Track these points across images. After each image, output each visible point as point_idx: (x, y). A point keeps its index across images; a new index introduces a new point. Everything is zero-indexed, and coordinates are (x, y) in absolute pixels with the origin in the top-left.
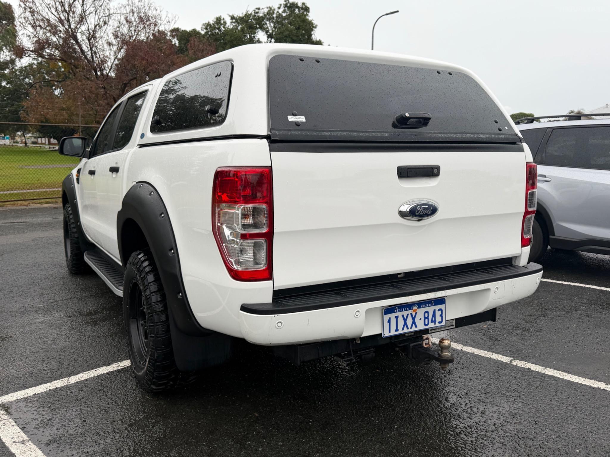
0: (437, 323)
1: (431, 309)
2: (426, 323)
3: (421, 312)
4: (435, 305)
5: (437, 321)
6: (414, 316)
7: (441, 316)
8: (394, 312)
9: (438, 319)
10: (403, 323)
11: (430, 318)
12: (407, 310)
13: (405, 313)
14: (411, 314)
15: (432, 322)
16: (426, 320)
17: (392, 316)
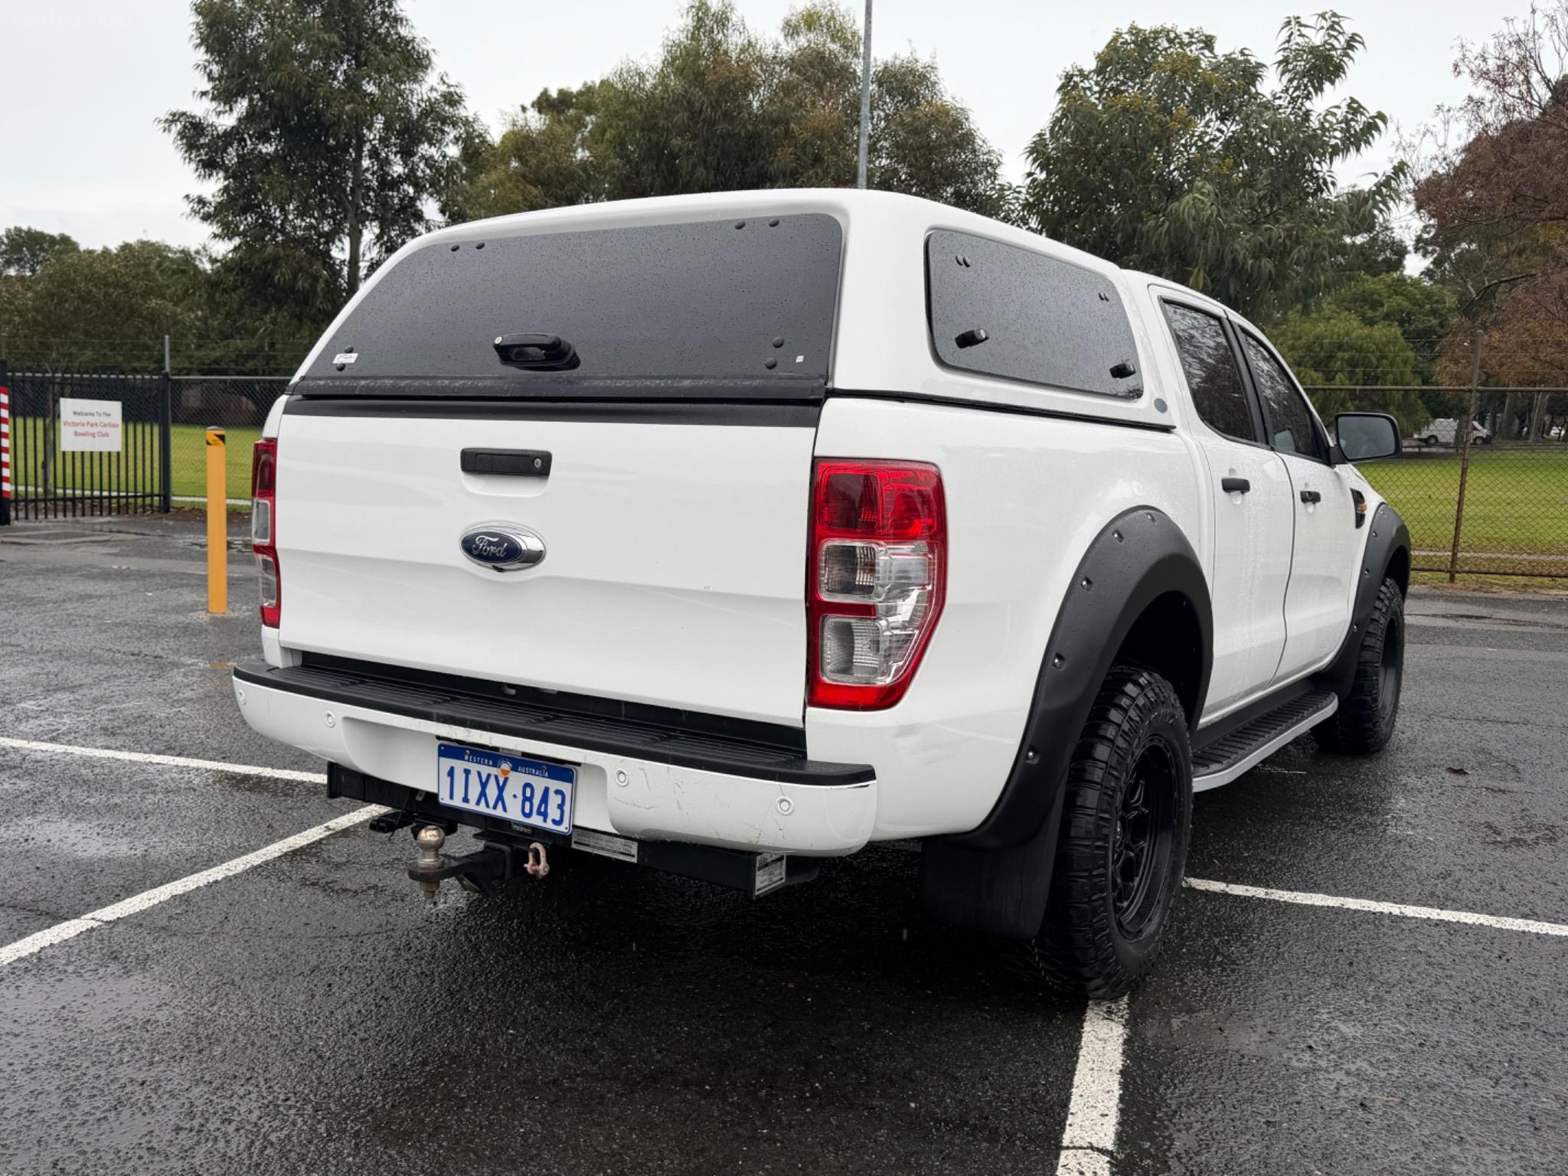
0: (549, 820)
1: (540, 783)
2: (527, 811)
3: (517, 781)
4: (551, 777)
5: (551, 816)
6: (501, 783)
7: (561, 807)
8: (463, 759)
9: (554, 813)
10: (479, 789)
11: (536, 801)
12: (488, 765)
13: (486, 770)
14: (496, 777)
15: (539, 813)
16: (527, 804)
17: (460, 765)
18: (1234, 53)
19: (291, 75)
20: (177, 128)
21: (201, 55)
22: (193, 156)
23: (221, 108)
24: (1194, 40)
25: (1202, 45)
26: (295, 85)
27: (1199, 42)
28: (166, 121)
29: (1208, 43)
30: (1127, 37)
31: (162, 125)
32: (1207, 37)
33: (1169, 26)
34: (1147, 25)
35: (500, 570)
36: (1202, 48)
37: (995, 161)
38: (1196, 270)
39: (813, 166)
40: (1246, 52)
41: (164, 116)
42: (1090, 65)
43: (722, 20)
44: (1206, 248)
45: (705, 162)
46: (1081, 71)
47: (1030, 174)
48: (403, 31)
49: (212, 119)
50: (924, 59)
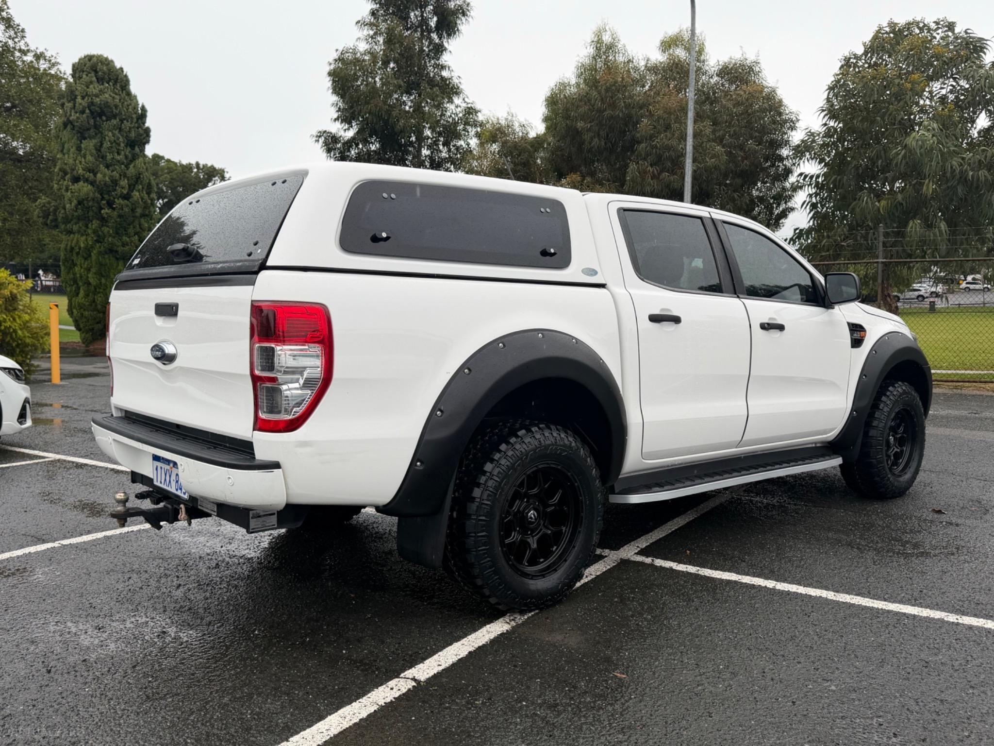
18: (960, 33)
19: (376, 106)
20: (322, 140)
21: (335, 98)
22: (332, 155)
23: (347, 126)
24: (940, 26)
25: (946, 29)
26: (379, 111)
27: (944, 27)
28: (317, 136)
29: (951, 26)
30: (888, 29)
31: (315, 139)
32: (949, 23)
33: (918, 19)
34: (901, 20)
35: (164, 364)
36: (946, 31)
37: (794, 119)
38: (927, 181)
39: (665, 131)
40: (969, 31)
41: (315, 133)
42: (860, 51)
43: (611, 47)
44: (931, 166)
45: (599, 135)
46: (855, 55)
47: (825, 125)
48: (445, 74)
49: (342, 133)
50: (751, 57)
